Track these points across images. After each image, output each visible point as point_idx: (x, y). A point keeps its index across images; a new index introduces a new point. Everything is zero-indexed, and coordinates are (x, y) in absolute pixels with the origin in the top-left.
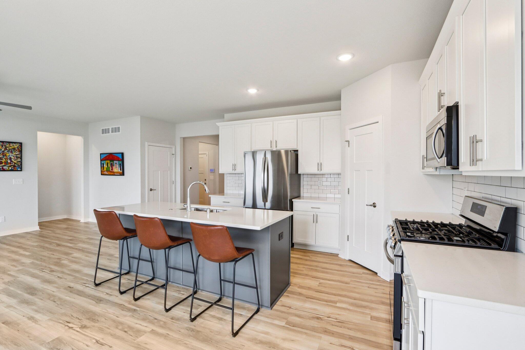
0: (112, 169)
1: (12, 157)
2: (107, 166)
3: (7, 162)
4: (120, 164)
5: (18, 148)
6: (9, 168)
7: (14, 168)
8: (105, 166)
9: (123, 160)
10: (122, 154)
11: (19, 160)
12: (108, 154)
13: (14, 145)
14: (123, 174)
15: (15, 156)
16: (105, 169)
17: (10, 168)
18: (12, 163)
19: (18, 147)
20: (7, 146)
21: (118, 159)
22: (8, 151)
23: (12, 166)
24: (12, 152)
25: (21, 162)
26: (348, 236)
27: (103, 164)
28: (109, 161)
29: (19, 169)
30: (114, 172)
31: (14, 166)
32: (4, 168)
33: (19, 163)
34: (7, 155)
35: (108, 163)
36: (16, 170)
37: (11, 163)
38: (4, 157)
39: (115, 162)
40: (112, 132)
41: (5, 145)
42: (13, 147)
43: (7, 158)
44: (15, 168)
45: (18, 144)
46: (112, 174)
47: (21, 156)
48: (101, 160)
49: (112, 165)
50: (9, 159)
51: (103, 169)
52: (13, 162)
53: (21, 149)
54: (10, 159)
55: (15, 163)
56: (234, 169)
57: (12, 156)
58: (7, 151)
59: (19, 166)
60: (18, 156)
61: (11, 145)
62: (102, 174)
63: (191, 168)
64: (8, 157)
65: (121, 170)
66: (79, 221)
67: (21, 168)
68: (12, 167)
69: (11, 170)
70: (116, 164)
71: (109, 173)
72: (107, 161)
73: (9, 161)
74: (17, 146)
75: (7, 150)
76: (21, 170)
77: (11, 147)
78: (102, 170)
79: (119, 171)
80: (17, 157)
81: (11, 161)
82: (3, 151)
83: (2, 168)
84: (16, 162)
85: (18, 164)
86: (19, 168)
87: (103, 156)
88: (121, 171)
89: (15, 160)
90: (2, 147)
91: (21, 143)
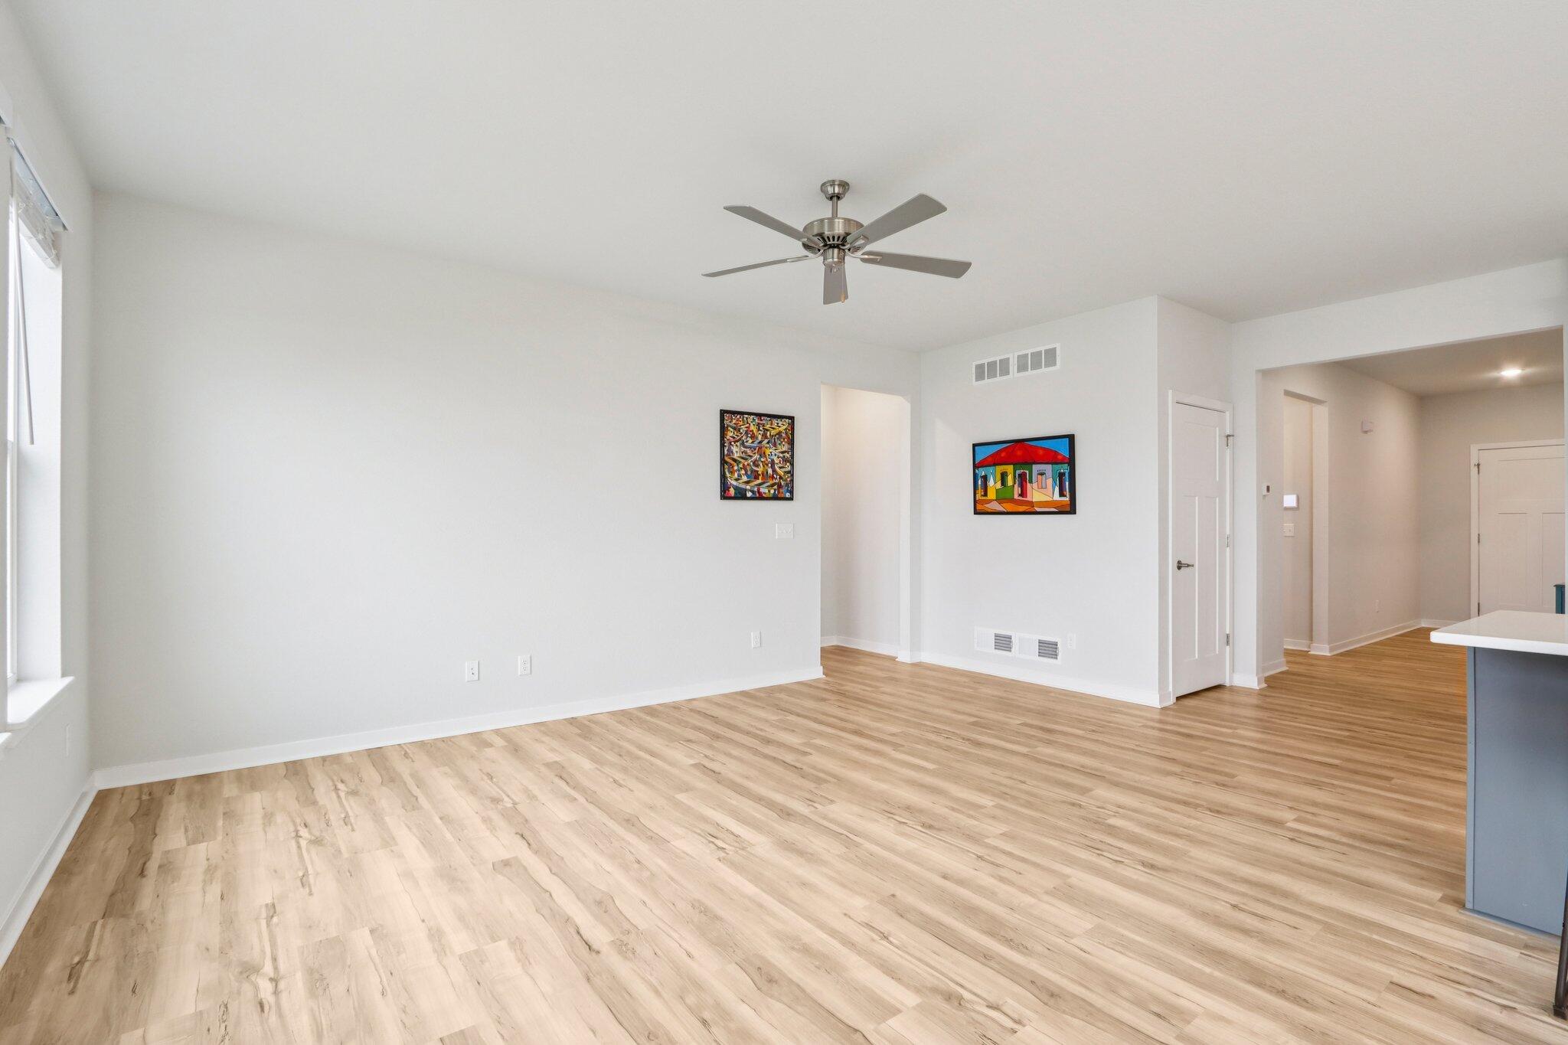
0: (1023, 494)
1: (776, 461)
2: (999, 483)
3: (767, 473)
4: (1061, 475)
5: (786, 433)
6: (769, 491)
7: (779, 492)
8: (991, 483)
9: (1071, 461)
10: (1071, 438)
11: (788, 468)
12: (1008, 445)
13: (780, 425)
14: (1069, 509)
15: (781, 455)
16: (992, 495)
17: (772, 491)
18: (775, 476)
19: (786, 429)
20: (767, 427)
21: (1051, 458)
22: (768, 443)
23: (775, 484)
24: (775, 445)
25: (791, 473)
27: (985, 478)
28: (1010, 468)
29: (788, 495)
30: (1031, 504)
31: (780, 486)
32: (762, 490)
33: (788, 477)
34: (768, 452)
35: (1004, 476)
36: (783, 496)
37: (773, 477)
38: (762, 460)
39: (1036, 468)
40: (1022, 367)
41: (764, 425)
42: (777, 431)
43: (767, 462)
44: (781, 490)
45: (787, 420)
46: (1022, 509)
47: (792, 456)
48: (976, 466)
49: (1023, 480)
50: (770, 465)
51: (986, 494)
52: (777, 474)
53: (793, 434)
54: (773, 463)
55: (781, 478)
57: (775, 455)
58: (766, 441)
59: (787, 485)
60: (786, 455)
61: (775, 421)
62: (976, 512)
64: (769, 460)
65: (1062, 494)
67: (792, 492)
68: (776, 487)
69: (775, 498)
70: (1042, 474)
71: (1009, 507)
72: (999, 469)
73: (770, 471)
74: (784, 427)
75: (766, 438)
76: (791, 499)
77: (773, 428)
78: (978, 497)
79: (1057, 497)
80: (785, 460)
81: (774, 471)
82: (760, 442)
83: (759, 492)
84: (781, 472)
85: (786, 480)
86: (788, 491)
87: (984, 453)
88: (1067, 499)
89: (780, 468)
90: (759, 430)
91: (792, 418)
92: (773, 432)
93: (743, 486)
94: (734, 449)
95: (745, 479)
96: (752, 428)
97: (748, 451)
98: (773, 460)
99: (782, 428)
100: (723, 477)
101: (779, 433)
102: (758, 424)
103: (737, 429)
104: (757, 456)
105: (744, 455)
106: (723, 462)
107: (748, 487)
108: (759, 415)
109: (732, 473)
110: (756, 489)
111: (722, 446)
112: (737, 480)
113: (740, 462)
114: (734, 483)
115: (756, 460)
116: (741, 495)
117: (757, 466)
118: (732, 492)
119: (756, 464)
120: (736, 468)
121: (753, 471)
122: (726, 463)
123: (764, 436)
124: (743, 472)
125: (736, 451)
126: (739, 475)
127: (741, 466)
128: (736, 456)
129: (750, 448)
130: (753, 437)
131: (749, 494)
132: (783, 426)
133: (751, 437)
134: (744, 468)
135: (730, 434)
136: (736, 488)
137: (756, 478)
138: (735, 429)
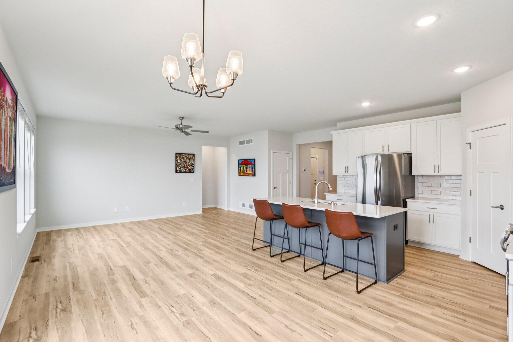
0: (247, 172)
2: (243, 169)
4: (253, 168)
5: (193, 158)
8: (241, 169)
9: (254, 165)
10: (254, 160)
11: (193, 165)
12: (244, 160)
14: (254, 175)
15: (191, 163)
16: (242, 172)
17: (189, 171)
19: (192, 157)
20: (188, 156)
21: (251, 164)
22: (188, 160)
23: (190, 169)
24: (190, 160)
25: (194, 167)
26: (470, 238)
27: (240, 167)
28: (244, 166)
29: (193, 172)
30: (248, 174)
31: (191, 170)
34: (188, 162)
35: (243, 167)
36: (191, 172)
37: (189, 168)
39: (249, 166)
40: (247, 143)
41: (187, 156)
42: (190, 157)
43: (187, 164)
46: (247, 175)
47: (194, 163)
48: (239, 165)
49: (247, 168)
51: (240, 171)
52: (190, 167)
53: (194, 158)
54: (189, 165)
55: (191, 168)
56: (346, 171)
58: (187, 160)
59: (193, 169)
60: (192, 163)
61: (189, 155)
62: (239, 175)
63: (304, 170)
65: (253, 172)
66: (223, 210)
67: (194, 171)
69: (189, 172)
70: (250, 167)
71: (245, 174)
72: (243, 166)
73: (188, 166)
76: (194, 173)
78: (239, 172)
79: (252, 173)
80: (192, 164)
81: (189, 166)
82: (186, 160)
83: (185, 171)
84: (191, 167)
86: (193, 171)
87: (240, 162)
88: (253, 173)
89: (191, 166)
90: (185, 157)
91: (194, 154)
92: (189, 158)
93: (181, 170)
94: (179, 162)
95: (182, 168)
96: (184, 157)
97: (183, 162)
98: (189, 164)
99: (191, 157)
100: (176, 168)
101: (191, 158)
102: (185, 156)
103: (180, 157)
104: (185, 163)
105: (181, 163)
106: (176, 165)
107: (183, 170)
108: (185, 154)
109: (178, 167)
110: (184, 171)
111: (176, 161)
112: (180, 169)
113: (180, 165)
114: (179, 169)
115: (185, 164)
116: (181, 172)
117: (185, 165)
118: (178, 171)
119: (184, 165)
120: (179, 166)
121: (184, 167)
122: (177, 165)
123: (187, 159)
124: (181, 167)
125: (180, 162)
126: (180, 168)
127: (181, 165)
128: (179, 163)
129: (183, 161)
130: (184, 159)
131: (183, 172)
132: (192, 156)
133: (183, 159)
134: (182, 166)
135: (178, 158)
136: (179, 170)
137: (185, 168)
138: (179, 157)
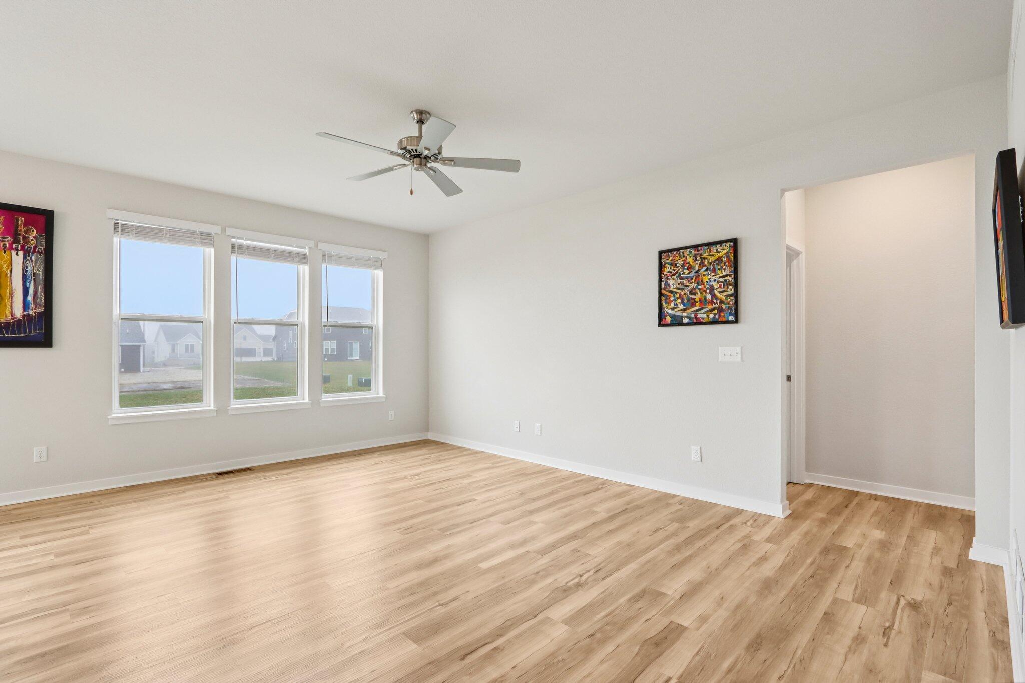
1: (716, 286)
3: (705, 299)
5: (728, 257)
6: (708, 316)
7: (719, 316)
11: (732, 290)
13: (719, 250)
15: (721, 280)
17: (711, 316)
18: (715, 301)
19: (728, 253)
20: (705, 255)
22: (706, 270)
23: (715, 309)
24: (714, 271)
25: (737, 296)
29: (731, 318)
31: (720, 310)
32: (700, 315)
33: (731, 300)
34: (706, 279)
36: (724, 319)
37: (712, 302)
38: (700, 287)
41: (701, 255)
42: (717, 257)
43: (705, 289)
44: (722, 314)
45: (728, 244)
47: (736, 278)
50: (708, 291)
52: (717, 298)
53: (736, 256)
54: (712, 289)
55: (722, 302)
57: (715, 280)
58: (704, 269)
59: (729, 308)
60: (728, 278)
61: (713, 248)
64: (707, 286)
67: (736, 315)
68: (716, 311)
69: (716, 322)
73: (709, 297)
74: (725, 251)
75: (704, 266)
76: (736, 321)
77: (712, 255)
80: (726, 284)
81: (714, 296)
82: (697, 271)
83: (696, 317)
84: (722, 296)
85: (728, 303)
86: (731, 314)
89: (721, 292)
90: (696, 260)
92: (712, 259)
93: (680, 314)
94: (671, 282)
95: (681, 307)
96: (690, 260)
97: (685, 281)
98: (712, 286)
99: (722, 253)
100: (661, 307)
101: (719, 259)
102: (695, 256)
103: (673, 264)
104: (694, 285)
105: (680, 286)
106: (661, 294)
107: (685, 314)
108: (696, 247)
109: (668, 303)
110: (693, 315)
111: (660, 281)
112: (673, 309)
113: (676, 293)
114: (671, 312)
115: (693, 289)
116: (677, 322)
117: (694, 294)
118: (668, 319)
119: (692, 292)
120: (672, 298)
121: (689, 299)
122: (663, 295)
123: (702, 265)
124: (679, 301)
125: (673, 284)
126: (676, 305)
127: (677, 296)
128: (672, 288)
129: (687, 278)
130: (690, 268)
131: (686, 321)
132: (723, 250)
133: (688, 269)
134: (681, 297)
135: (666, 270)
136: (672, 316)
137: (694, 305)
138: (671, 264)
